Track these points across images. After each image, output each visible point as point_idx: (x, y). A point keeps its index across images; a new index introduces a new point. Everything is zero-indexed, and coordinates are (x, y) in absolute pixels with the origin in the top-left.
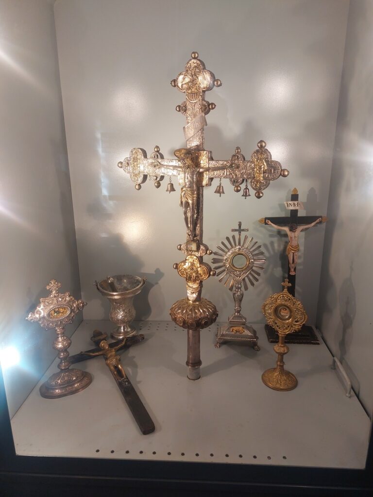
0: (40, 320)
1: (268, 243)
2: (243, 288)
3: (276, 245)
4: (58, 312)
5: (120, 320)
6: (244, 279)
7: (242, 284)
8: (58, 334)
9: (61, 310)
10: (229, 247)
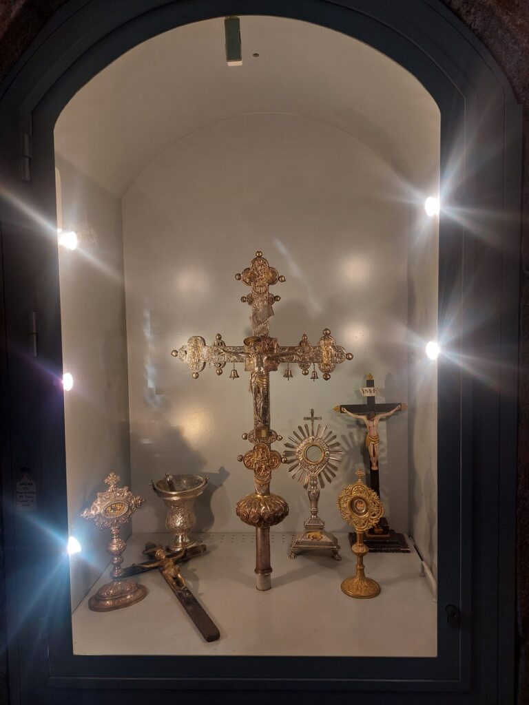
0: (95, 518)
1: (346, 434)
2: (319, 486)
3: (355, 437)
4: (115, 509)
5: (179, 527)
6: (319, 475)
7: (318, 480)
8: (113, 535)
9: (118, 506)
10: (302, 437)
